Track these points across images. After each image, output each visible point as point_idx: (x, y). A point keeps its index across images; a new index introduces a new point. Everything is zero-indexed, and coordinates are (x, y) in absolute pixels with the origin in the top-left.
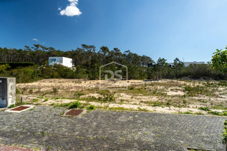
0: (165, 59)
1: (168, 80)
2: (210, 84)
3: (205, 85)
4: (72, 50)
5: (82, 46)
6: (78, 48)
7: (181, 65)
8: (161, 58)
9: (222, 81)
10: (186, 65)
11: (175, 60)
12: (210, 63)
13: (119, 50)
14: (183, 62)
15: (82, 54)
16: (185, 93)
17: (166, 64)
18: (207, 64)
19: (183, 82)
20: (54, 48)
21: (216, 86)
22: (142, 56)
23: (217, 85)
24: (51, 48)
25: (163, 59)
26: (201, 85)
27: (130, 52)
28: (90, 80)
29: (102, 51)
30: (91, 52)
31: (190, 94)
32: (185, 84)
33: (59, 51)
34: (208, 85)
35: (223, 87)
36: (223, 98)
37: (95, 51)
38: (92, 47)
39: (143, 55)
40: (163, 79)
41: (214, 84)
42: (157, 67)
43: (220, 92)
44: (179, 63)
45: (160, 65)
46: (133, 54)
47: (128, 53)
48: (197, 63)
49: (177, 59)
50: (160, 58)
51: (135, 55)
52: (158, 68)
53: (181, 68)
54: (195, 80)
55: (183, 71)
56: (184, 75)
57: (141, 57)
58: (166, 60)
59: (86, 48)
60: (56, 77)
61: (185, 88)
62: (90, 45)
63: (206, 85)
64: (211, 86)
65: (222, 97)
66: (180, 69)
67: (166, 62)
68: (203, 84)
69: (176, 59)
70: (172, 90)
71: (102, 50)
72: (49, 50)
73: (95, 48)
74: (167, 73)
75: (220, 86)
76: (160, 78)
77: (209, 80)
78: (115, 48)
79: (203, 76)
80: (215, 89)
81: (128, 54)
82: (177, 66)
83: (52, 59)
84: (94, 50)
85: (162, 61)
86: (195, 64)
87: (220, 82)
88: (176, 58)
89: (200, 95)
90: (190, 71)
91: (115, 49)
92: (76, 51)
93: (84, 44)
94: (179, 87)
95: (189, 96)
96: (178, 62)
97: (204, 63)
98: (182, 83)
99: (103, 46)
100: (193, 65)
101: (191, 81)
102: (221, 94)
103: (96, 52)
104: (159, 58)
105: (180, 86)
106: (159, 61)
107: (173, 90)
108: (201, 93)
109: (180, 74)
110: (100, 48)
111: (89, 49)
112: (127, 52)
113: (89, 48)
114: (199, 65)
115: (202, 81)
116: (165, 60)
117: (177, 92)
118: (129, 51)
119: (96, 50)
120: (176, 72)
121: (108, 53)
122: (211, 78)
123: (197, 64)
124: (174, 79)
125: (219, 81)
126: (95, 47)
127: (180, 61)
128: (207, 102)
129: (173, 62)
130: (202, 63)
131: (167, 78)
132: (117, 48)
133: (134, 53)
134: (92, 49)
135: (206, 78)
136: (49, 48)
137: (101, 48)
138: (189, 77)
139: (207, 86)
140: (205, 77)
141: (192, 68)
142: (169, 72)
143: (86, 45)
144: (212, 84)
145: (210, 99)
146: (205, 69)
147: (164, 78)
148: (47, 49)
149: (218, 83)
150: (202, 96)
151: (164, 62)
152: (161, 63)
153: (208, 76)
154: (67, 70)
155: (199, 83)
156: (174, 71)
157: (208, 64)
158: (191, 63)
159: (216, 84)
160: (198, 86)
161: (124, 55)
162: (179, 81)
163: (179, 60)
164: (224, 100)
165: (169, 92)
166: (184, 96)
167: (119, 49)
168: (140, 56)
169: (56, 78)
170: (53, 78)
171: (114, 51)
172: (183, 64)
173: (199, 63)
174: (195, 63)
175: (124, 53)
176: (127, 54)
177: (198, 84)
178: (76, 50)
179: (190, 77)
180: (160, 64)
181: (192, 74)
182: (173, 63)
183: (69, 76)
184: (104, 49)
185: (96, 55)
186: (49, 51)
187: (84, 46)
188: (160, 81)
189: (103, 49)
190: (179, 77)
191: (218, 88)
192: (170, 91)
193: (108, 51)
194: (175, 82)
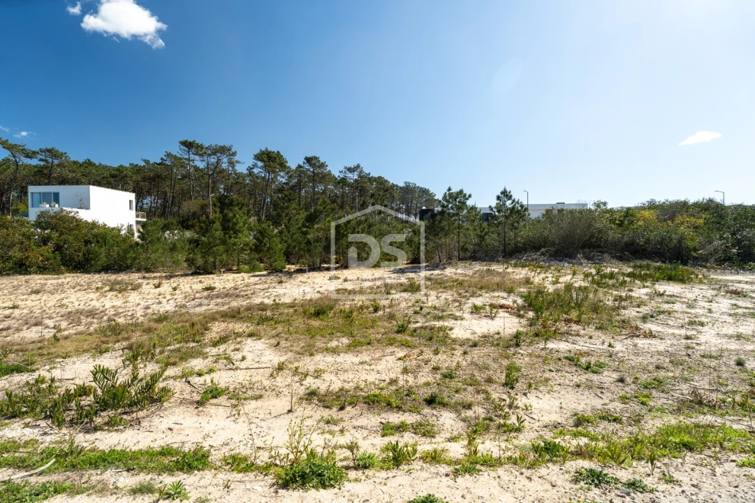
0: (467, 192)
1: (478, 267)
2: (604, 276)
3: (590, 279)
4: (145, 161)
5: (182, 147)
6: (169, 155)
7: (518, 211)
8: (455, 190)
9: (638, 263)
10: (534, 215)
11: (498, 198)
12: (602, 206)
13: (323, 165)
14: (525, 203)
15: (184, 177)
16: (524, 321)
17: (468, 212)
18: (593, 208)
19: (521, 273)
20: (61, 150)
21: (625, 282)
22: (401, 184)
23: (627, 279)
24: (49, 151)
25: (461, 192)
26: (579, 282)
27: (361, 172)
28: (195, 274)
29: (261, 167)
30: (222, 171)
31: (539, 327)
32: (527, 281)
33: (89, 163)
34: (600, 281)
35: (646, 284)
36: (655, 337)
37: (233, 167)
38: (223, 150)
39: (405, 183)
40: (460, 264)
41: (618, 273)
42: (440, 222)
43: (639, 306)
44: (513, 208)
45: (448, 214)
46: (371, 180)
47: (356, 173)
48: (565, 208)
49: (506, 194)
50: (449, 189)
51: (380, 181)
52: (444, 223)
53: (518, 222)
54: (560, 261)
55: (525, 233)
56: (529, 245)
57: (401, 188)
58: (470, 196)
59: (201, 155)
60: (39, 267)
61: (526, 298)
62: (213, 144)
63: (593, 282)
64: (611, 282)
65: (651, 335)
66: (516, 228)
67: (470, 203)
68: (587, 275)
69: (502, 193)
70: (476, 310)
71: (260, 164)
72: (41, 160)
73: (234, 154)
74: (476, 240)
75: (636, 281)
76: (450, 261)
77: (602, 260)
78: (309, 155)
79: (583, 247)
80: (624, 294)
81: (356, 177)
82: (507, 217)
83: (44, 194)
84: (232, 164)
85: (457, 198)
86: (560, 211)
87: (634, 267)
88: (502, 189)
89: (575, 327)
90: (546, 233)
91: (308, 160)
92: (159, 164)
93: (190, 140)
94: (505, 295)
95: (537, 335)
96: (508, 203)
97: (585, 208)
98: (518, 277)
99: (263, 149)
100: (554, 214)
101: (549, 267)
102: (644, 319)
103: (242, 169)
104: (445, 190)
105: (510, 291)
106: (448, 201)
107: (481, 308)
108: (579, 316)
109: (515, 244)
110: (255, 156)
111: (213, 160)
112: (351, 170)
113: (214, 153)
114: (571, 212)
115: (581, 264)
116: (465, 195)
117: (492, 318)
118: (358, 166)
119: (237, 162)
120: (505, 237)
121: (282, 174)
122: (606, 255)
123: (567, 210)
124: (498, 261)
125: (632, 264)
126: (233, 150)
127: (514, 201)
128: (601, 366)
129: (494, 203)
130: (581, 207)
131: (474, 258)
132: (316, 158)
133: (376, 176)
134: (225, 160)
135: (591, 254)
136: (42, 151)
137: (259, 157)
138: (543, 254)
139: (598, 284)
140: (589, 252)
141: (552, 222)
142: (482, 238)
143: (199, 141)
144: (612, 276)
145: (610, 345)
146: (590, 226)
147: (466, 259)
148: (30, 155)
149: (630, 270)
150: (582, 332)
151: (464, 203)
152: (452, 208)
153: (599, 246)
154: (99, 236)
155: (574, 274)
156: (499, 234)
157: (596, 210)
158: (547, 208)
159: (623, 274)
160: (569, 287)
161: (343, 182)
162: (510, 270)
163: (511, 196)
164: (660, 346)
165: (464, 322)
166: (517, 340)
167: (322, 160)
168: (397, 186)
169: (42, 270)
170: (27, 273)
171: (307, 166)
172: (525, 209)
173: (572, 208)
174: (560, 207)
175: (342, 176)
176: (353, 177)
177: (569, 277)
178: (159, 161)
179: (547, 252)
180: (451, 211)
181: (553, 244)
182: (494, 205)
183: (103, 259)
184: (270, 159)
185: (241, 180)
186: (42, 163)
187: (188, 145)
188: (449, 271)
189: (266, 159)
190: (512, 252)
191: (631, 290)
192: (467, 316)
193: (283, 165)
194: (497, 272)
